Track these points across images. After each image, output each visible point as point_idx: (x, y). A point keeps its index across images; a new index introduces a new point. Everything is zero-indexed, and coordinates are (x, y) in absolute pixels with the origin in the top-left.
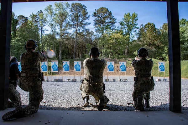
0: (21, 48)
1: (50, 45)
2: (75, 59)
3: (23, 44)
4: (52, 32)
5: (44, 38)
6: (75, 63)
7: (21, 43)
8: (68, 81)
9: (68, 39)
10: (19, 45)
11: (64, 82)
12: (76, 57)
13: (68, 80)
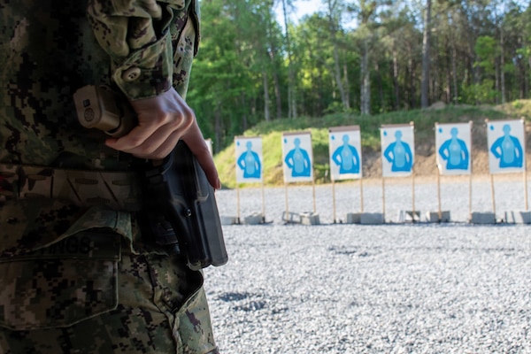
0: (214, 80)
1: (322, 58)
2: (429, 109)
3: (217, 64)
4: (327, 5)
5: (295, 36)
6: (443, 132)
7: (213, 60)
8: (409, 218)
9: (392, 27)
10: (206, 70)
11: (391, 223)
12: (430, 102)
13: (411, 214)
